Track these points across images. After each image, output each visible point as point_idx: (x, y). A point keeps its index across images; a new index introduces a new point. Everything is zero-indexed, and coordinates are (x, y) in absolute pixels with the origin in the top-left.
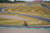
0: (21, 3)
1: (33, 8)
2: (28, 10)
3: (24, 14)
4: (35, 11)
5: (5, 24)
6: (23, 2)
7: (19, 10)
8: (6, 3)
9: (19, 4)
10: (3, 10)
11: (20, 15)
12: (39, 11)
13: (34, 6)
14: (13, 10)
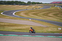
0: (36, 5)
1: (50, 11)
2: (45, 14)
3: (41, 18)
4: (54, 14)
5: (17, 31)
6: (38, 3)
7: (34, 14)
8: (17, 4)
9: (33, 7)
10: (14, 14)
11: (35, 19)
12: (59, 16)
13: (52, 9)
14: (26, 14)
